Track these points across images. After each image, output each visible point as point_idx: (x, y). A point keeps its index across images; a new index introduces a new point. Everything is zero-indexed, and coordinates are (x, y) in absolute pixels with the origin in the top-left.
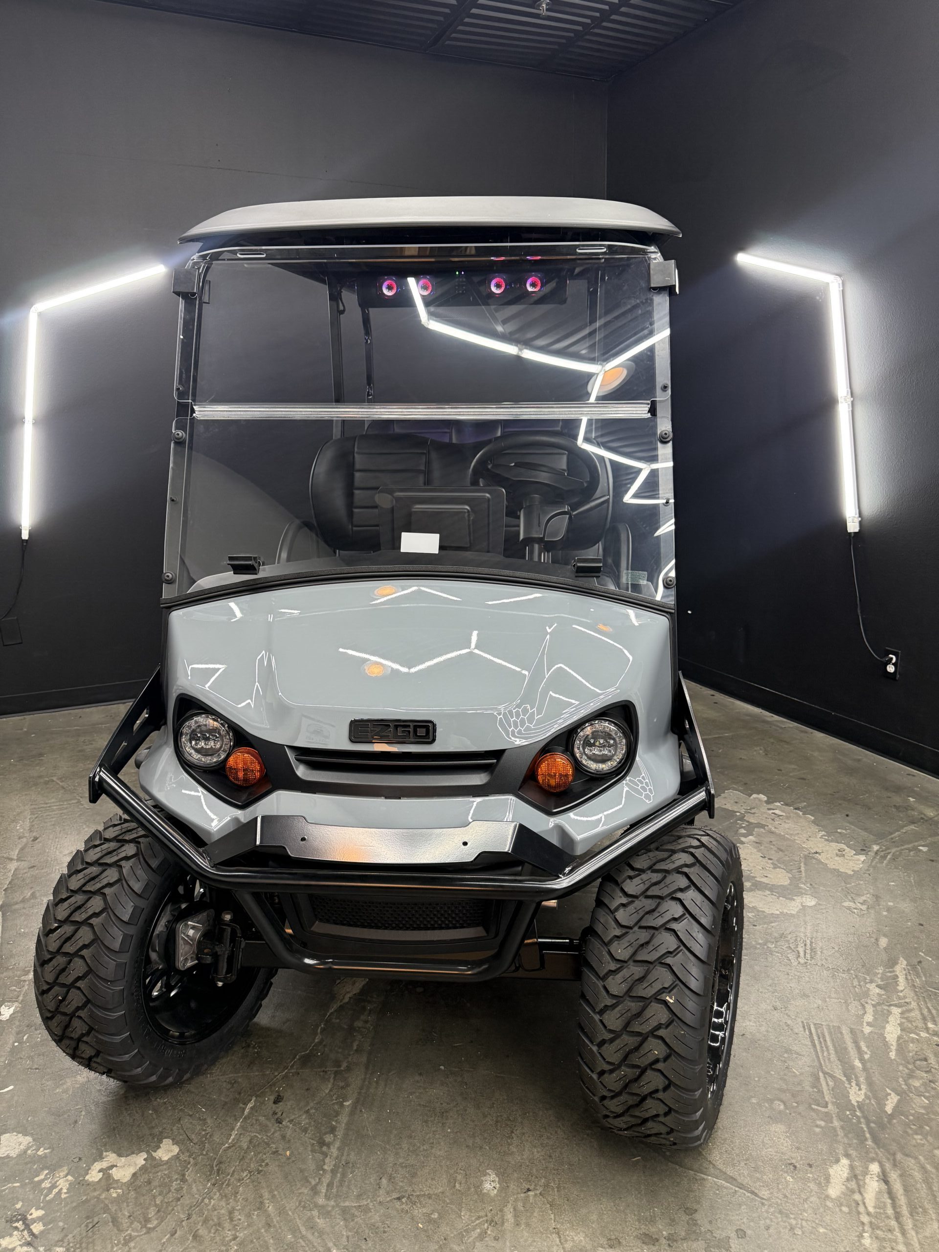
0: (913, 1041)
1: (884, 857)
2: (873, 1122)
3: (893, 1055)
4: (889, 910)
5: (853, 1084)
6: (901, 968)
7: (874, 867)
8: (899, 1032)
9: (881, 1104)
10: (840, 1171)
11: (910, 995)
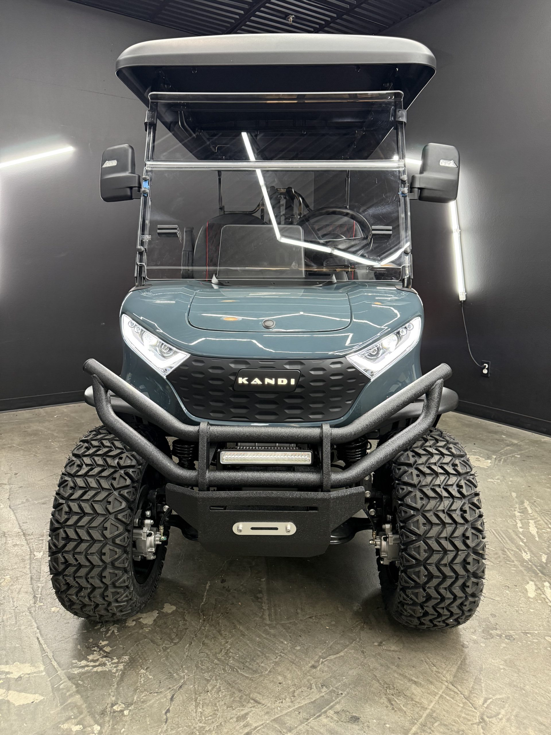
0: (544, 533)
1: (500, 460)
2: (539, 566)
3: (537, 539)
4: (511, 481)
5: (523, 552)
6: (526, 504)
7: (497, 465)
8: (537, 530)
9: (539, 558)
10: (531, 587)
11: (536, 515)
